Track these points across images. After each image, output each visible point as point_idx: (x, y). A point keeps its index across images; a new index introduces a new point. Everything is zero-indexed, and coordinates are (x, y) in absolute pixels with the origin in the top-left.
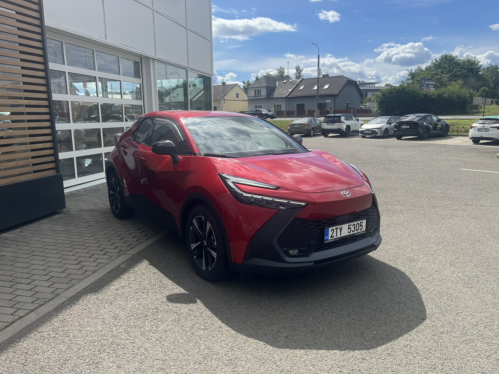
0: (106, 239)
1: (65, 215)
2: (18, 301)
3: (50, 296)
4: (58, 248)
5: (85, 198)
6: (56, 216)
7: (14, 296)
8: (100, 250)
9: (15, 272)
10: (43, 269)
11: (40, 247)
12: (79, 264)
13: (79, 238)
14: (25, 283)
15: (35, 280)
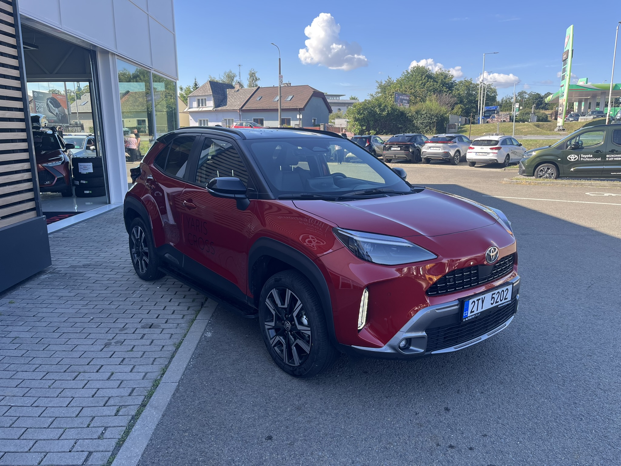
0: (148, 302)
1: (55, 274)
3: (148, 384)
5: (60, 249)
6: (43, 277)
7: (95, 390)
8: (155, 318)
9: (61, 359)
10: (100, 350)
11: (63, 321)
13: (108, 303)
14: (92, 371)
15: (102, 366)
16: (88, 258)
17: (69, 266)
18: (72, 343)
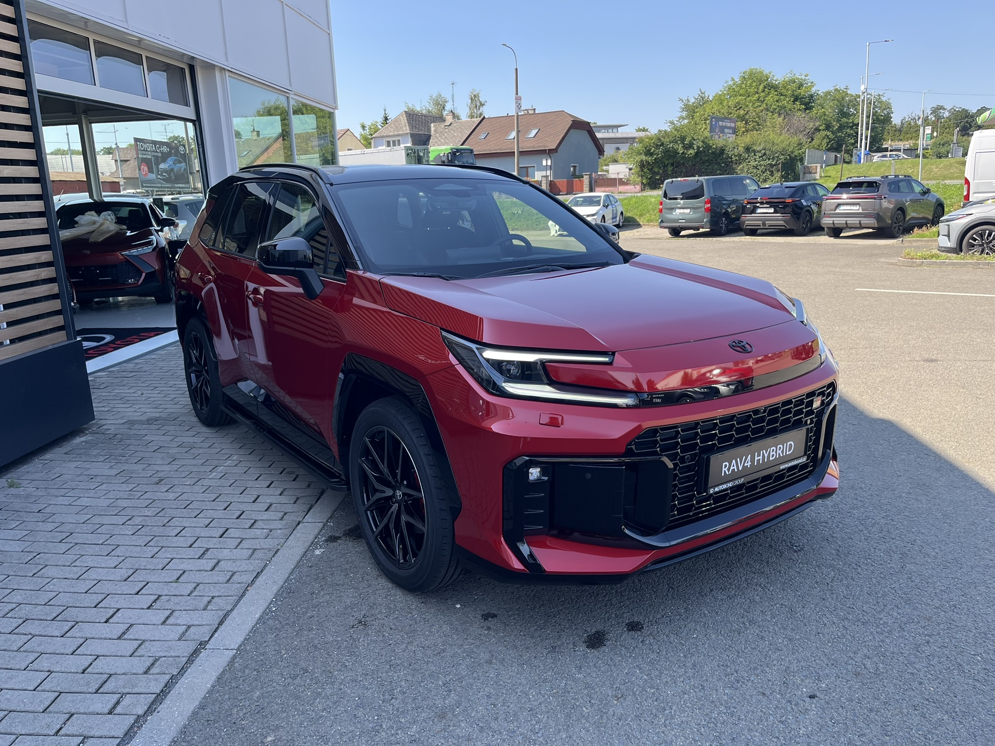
0: (232, 488)
1: (98, 435)
2: (108, 671)
4: (129, 520)
5: (121, 391)
6: (78, 440)
7: (90, 659)
8: (235, 517)
9: (55, 594)
10: (124, 578)
11: (83, 521)
12: (206, 557)
13: (166, 489)
14: (97, 621)
15: (118, 610)
16: (160, 407)
17: (126, 421)
18: (82, 564)
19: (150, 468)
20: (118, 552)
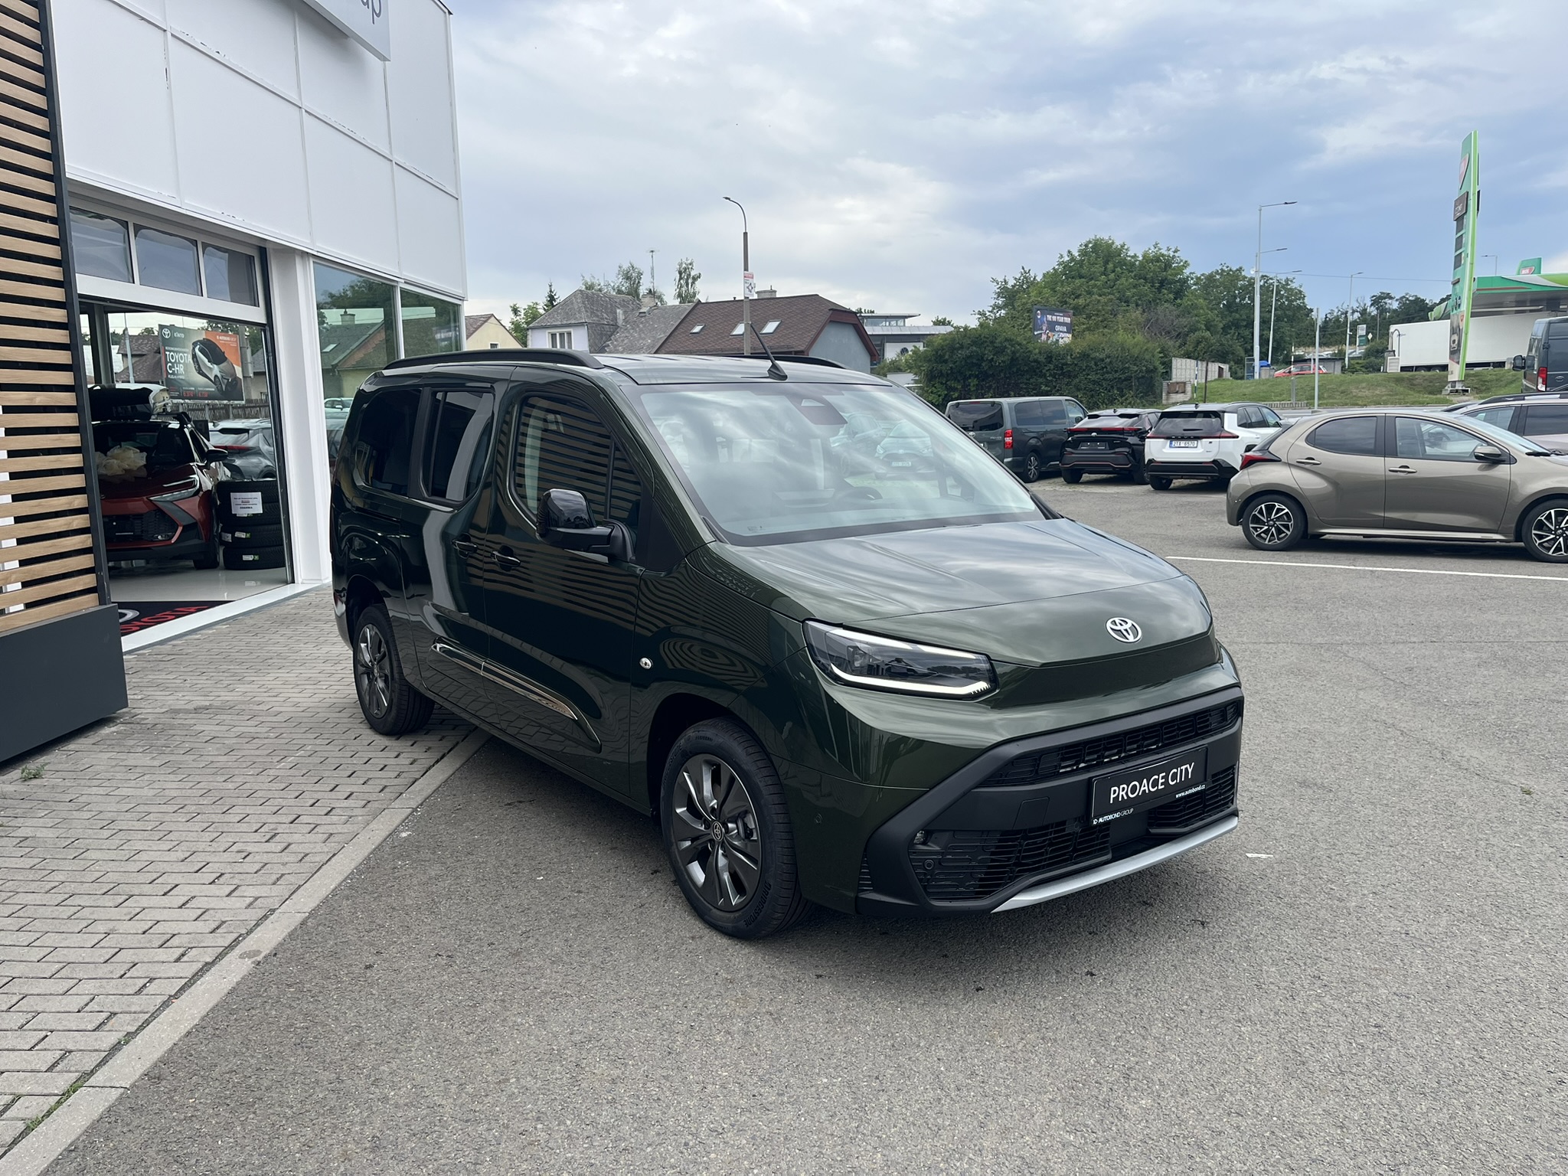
1: (132, 725)
2: (169, 932)
4: (181, 808)
7: (151, 924)
8: (307, 805)
11: (125, 810)
12: (273, 841)
13: (223, 779)
16: (210, 694)
17: (167, 709)
18: (131, 848)
19: (202, 758)
20: (170, 837)
